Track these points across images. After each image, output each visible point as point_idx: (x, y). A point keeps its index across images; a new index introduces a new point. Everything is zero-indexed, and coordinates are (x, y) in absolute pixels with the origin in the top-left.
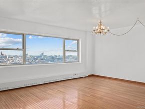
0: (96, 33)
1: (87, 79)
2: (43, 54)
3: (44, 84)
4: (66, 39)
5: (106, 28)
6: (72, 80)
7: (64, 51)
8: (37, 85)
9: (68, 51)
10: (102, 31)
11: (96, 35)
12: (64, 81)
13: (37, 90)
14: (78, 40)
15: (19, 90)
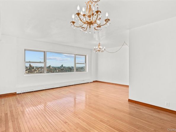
0: (96, 51)
1: (92, 84)
2: (62, 65)
3: (60, 87)
4: (76, 55)
5: (103, 48)
6: (81, 85)
7: (75, 64)
8: (54, 88)
9: (78, 63)
10: (100, 50)
11: (97, 53)
12: (74, 85)
13: (54, 91)
14: (86, 56)
15: (41, 91)
